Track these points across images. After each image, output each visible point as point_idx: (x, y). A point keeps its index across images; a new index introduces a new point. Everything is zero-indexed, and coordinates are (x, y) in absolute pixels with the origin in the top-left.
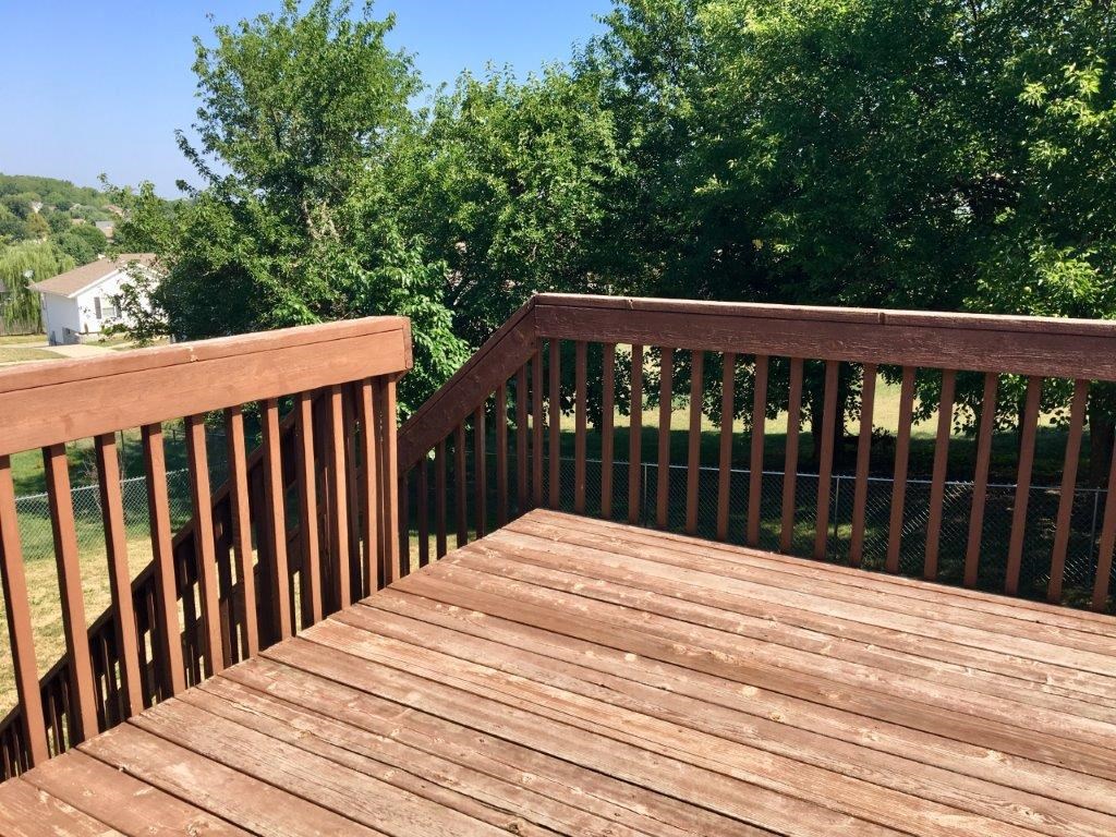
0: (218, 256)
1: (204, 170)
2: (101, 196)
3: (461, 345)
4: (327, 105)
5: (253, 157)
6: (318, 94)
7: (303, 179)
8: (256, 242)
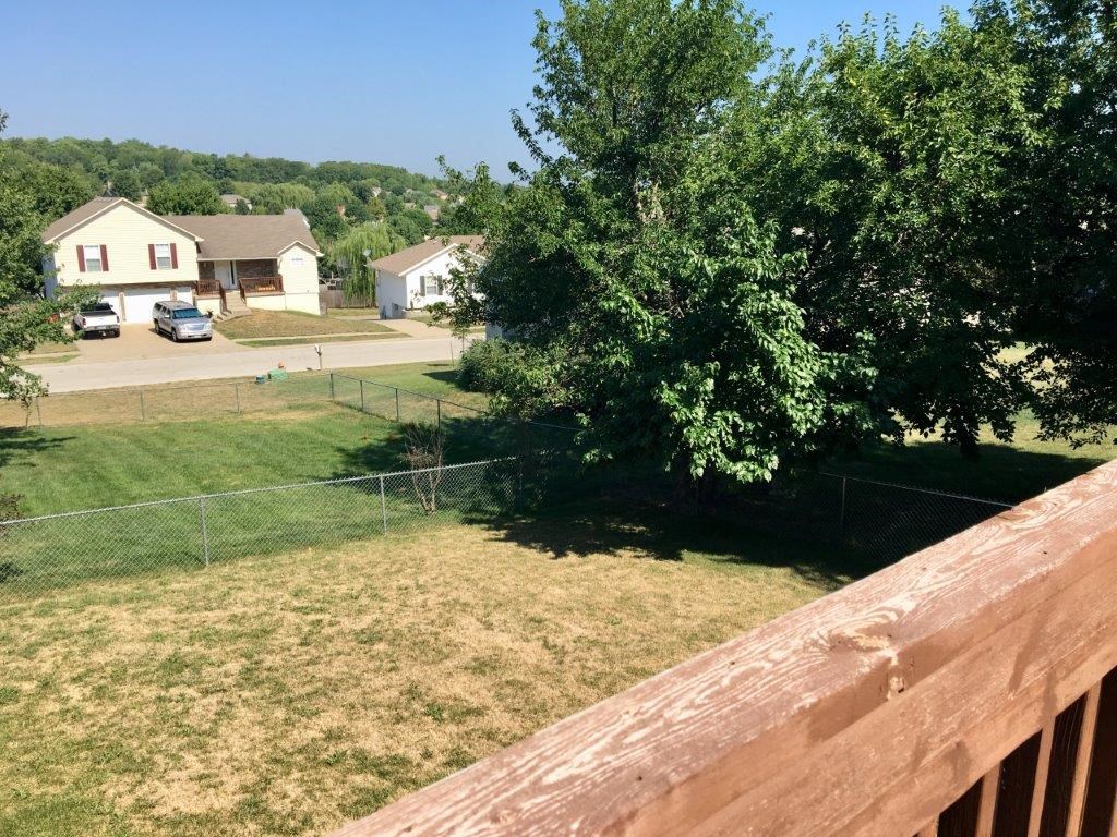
0: (547, 243)
1: (536, 152)
2: (429, 182)
3: (810, 349)
4: (673, 74)
5: (589, 134)
6: (664, 62)
7: (639, 157)
8: (585, 227)
